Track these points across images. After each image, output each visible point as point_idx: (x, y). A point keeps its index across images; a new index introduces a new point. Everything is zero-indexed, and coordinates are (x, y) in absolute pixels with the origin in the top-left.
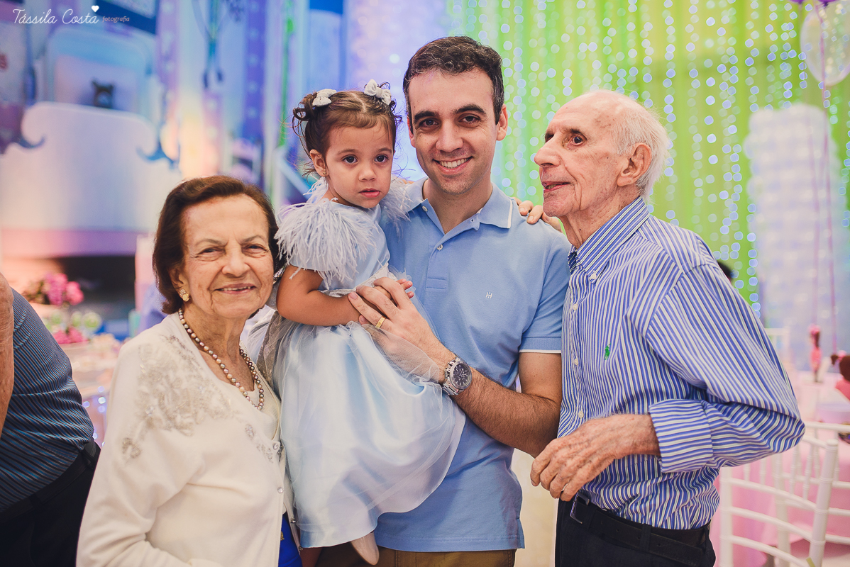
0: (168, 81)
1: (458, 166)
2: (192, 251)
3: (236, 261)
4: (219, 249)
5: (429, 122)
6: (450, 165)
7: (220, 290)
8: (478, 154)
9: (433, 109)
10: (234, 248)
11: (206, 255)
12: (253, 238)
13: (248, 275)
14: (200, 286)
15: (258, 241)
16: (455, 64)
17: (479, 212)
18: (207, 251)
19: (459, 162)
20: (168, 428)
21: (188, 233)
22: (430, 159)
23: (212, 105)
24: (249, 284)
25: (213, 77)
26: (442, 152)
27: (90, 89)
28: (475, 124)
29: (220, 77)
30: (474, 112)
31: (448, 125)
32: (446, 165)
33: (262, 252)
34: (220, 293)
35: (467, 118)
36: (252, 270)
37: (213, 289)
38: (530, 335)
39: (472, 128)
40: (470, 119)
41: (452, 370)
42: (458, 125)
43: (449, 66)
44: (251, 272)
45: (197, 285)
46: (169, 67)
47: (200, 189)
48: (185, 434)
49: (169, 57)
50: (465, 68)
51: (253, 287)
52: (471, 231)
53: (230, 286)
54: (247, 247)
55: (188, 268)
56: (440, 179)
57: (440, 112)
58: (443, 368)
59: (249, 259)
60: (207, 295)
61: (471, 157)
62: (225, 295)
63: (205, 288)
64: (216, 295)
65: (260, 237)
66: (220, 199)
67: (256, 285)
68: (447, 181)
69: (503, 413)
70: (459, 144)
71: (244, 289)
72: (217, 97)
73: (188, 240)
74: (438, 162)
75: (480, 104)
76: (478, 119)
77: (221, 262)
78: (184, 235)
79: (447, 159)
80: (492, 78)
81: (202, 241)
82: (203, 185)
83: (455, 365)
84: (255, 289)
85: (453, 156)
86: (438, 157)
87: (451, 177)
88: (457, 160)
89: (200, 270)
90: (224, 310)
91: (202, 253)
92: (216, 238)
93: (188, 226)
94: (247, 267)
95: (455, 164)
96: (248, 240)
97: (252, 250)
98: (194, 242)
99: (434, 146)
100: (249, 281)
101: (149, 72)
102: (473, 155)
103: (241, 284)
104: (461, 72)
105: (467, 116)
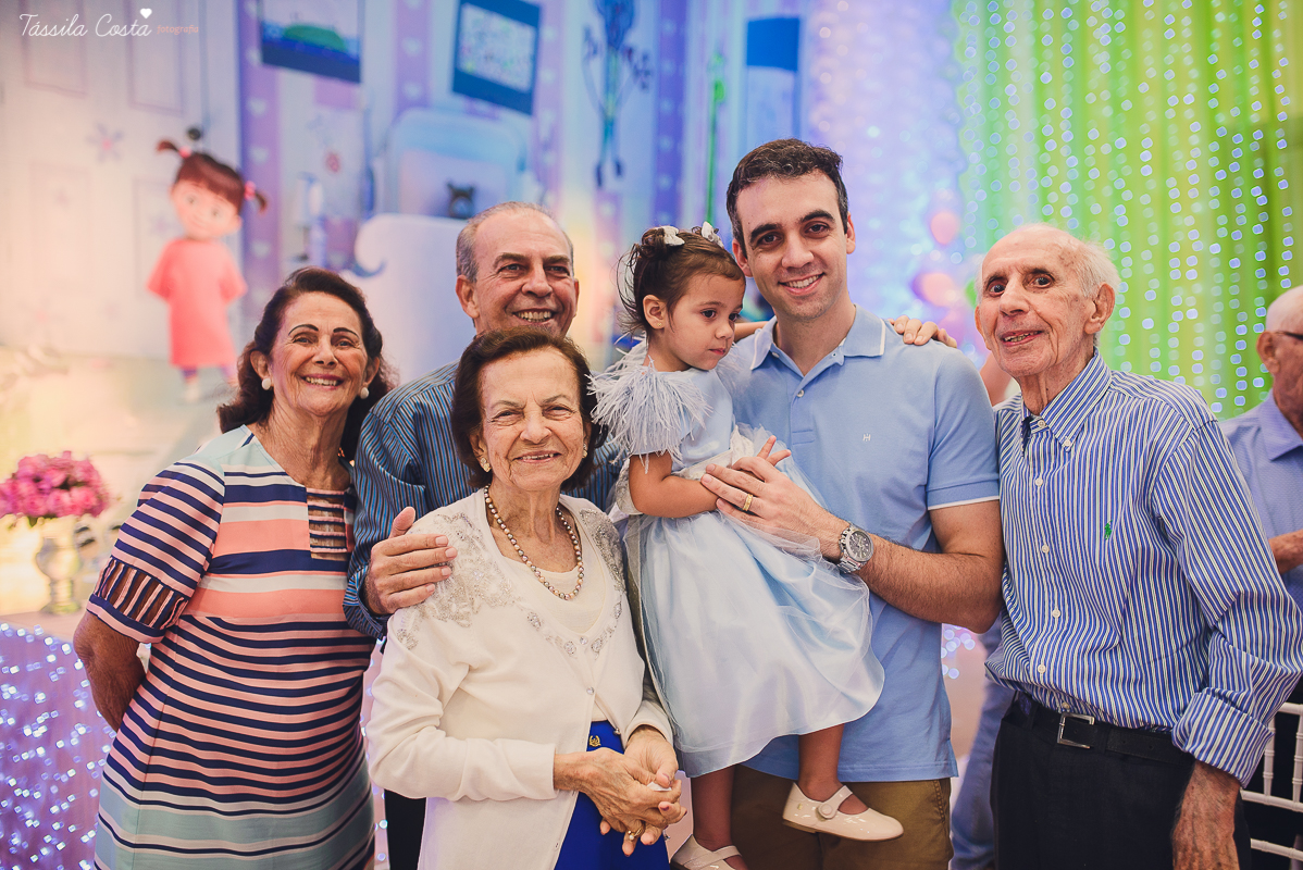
0: (547, 179)
1: (811, 284)
2: (489, 415)
3: (535, 426)
4: (516, 412)
5: (768, 238)
6: (800, 284)
7: (519, 458)
8: (831, 270)
9: (774, 221)
10: (534, 411)
11: (502, 419)
12: (555, 398)
13: (550, 442)
14: (497, 454)
15: (561, 402)
16: (795, 166)
17: (842, 344)
18: (504, 414)
19: (811, 280)
20: (443, 619)
21: (485, 395)
22: (775, 282)
23: (607, 209)
24: (551, 452)
25: (609, 170)
26: (791, 269)
27: (444, 194)
28: (824, 233)
29: (619, 169)
30: (821, 219)
31: (793, 238)
32: (795, 285)
33: (567, 414)
34: (520, 462)
35: (813, 228)
36: (555, 434)
37: (511, 458)
38: (932, 486)
39: (822, 238)
40: (817, 228)
41: (847, 541)
42: (805, 237)
43: (788, 169)
44: (555, 438)
45: (494, 453)
46: (549, 159)
47: (498, 343)
48: (463, 626)
49: (549, 145)
50: (805, 170)
51: (556, 455)
52: (835, 367)
53: (529, 454)
54: (549, 409)
55: (486, 433)
56: (789, 303)
57: (784, 223)
58: (837, 540)
59: (550, 423)
60: (505, 465)
61: (824, 274)
62: (524, 465)
63: (502, 457)
64: (515, 466)
65: (564, 396)
66: (520, 354)
67: (558, 451)
68: (799, 304)
69: (920, 581)
70: (809, 257)
71: (545, 458)
72: (615, 199)
73: (485, 404)
74: (785, 284)
75: (826, 209)
76: (827, 227)
77: (519, 426)
78: (480, 397)
79: (797, 277)
80: (834, 181)
81: (497, 404)
82: (502, 338)
83: (849, 534)
84: (559, 457)
85: (804, 274)
86: (786, 277)
87: (804, 298)
88: (808, 278)
89: (497, 437)
90: (522, 481)
91: (497, 417)
92: (512, 400)
93: (484, 387)
94: (547, 432)
95: (806, 283)
96: (549, 401)
97: (555, 412)
98: (490, 406)
99: (779, 264)
100: (551, 447)
101: (522, 167)
102: (826, 271)
103: (542, 453)
104: (801, 174)
105: (814, 225)
